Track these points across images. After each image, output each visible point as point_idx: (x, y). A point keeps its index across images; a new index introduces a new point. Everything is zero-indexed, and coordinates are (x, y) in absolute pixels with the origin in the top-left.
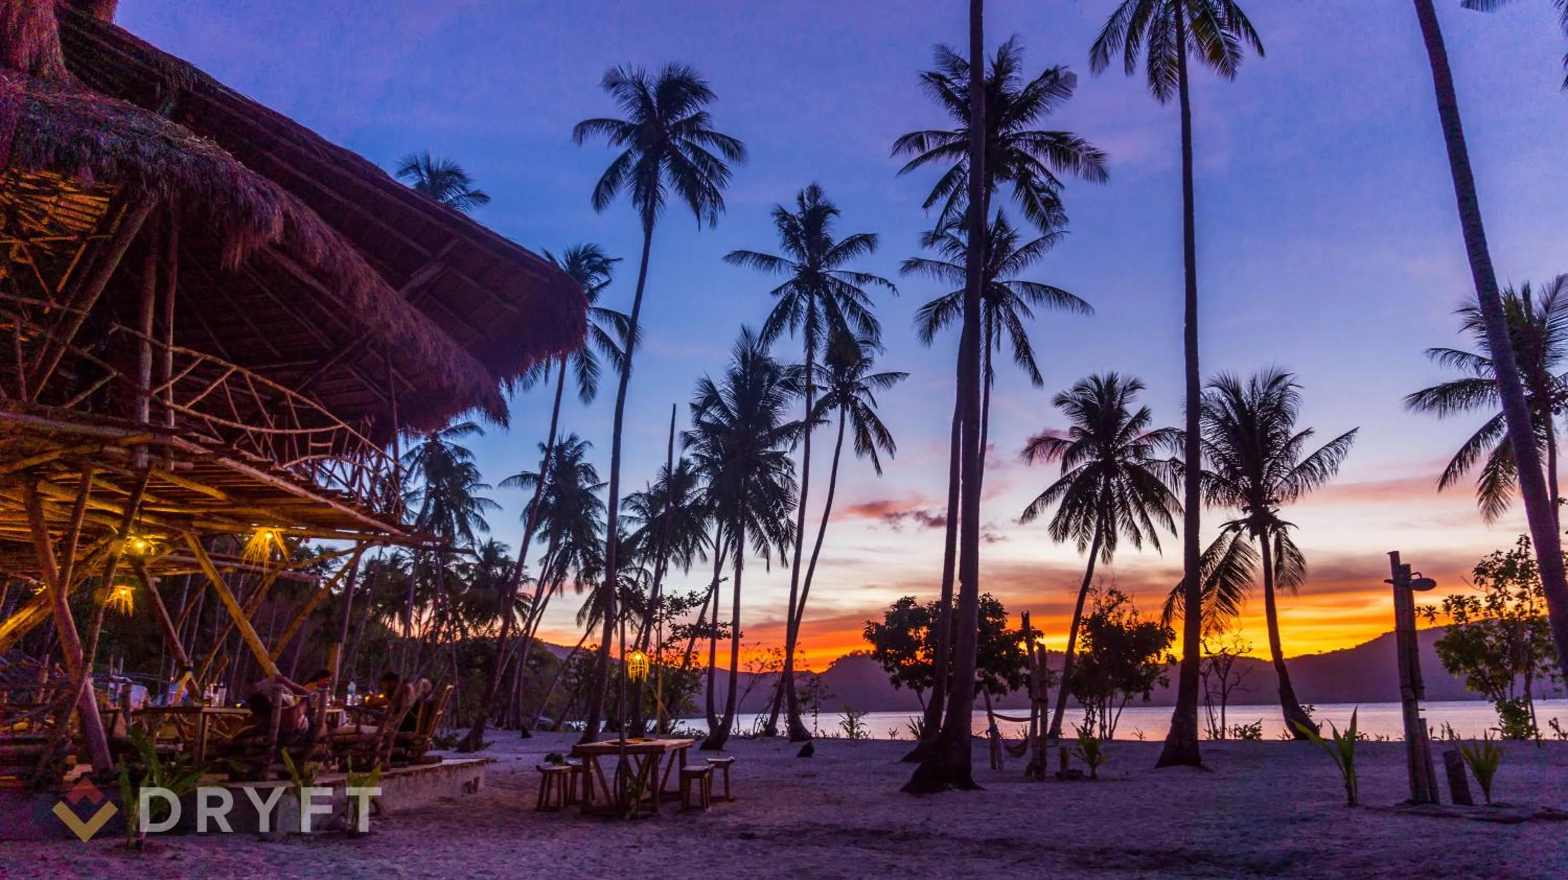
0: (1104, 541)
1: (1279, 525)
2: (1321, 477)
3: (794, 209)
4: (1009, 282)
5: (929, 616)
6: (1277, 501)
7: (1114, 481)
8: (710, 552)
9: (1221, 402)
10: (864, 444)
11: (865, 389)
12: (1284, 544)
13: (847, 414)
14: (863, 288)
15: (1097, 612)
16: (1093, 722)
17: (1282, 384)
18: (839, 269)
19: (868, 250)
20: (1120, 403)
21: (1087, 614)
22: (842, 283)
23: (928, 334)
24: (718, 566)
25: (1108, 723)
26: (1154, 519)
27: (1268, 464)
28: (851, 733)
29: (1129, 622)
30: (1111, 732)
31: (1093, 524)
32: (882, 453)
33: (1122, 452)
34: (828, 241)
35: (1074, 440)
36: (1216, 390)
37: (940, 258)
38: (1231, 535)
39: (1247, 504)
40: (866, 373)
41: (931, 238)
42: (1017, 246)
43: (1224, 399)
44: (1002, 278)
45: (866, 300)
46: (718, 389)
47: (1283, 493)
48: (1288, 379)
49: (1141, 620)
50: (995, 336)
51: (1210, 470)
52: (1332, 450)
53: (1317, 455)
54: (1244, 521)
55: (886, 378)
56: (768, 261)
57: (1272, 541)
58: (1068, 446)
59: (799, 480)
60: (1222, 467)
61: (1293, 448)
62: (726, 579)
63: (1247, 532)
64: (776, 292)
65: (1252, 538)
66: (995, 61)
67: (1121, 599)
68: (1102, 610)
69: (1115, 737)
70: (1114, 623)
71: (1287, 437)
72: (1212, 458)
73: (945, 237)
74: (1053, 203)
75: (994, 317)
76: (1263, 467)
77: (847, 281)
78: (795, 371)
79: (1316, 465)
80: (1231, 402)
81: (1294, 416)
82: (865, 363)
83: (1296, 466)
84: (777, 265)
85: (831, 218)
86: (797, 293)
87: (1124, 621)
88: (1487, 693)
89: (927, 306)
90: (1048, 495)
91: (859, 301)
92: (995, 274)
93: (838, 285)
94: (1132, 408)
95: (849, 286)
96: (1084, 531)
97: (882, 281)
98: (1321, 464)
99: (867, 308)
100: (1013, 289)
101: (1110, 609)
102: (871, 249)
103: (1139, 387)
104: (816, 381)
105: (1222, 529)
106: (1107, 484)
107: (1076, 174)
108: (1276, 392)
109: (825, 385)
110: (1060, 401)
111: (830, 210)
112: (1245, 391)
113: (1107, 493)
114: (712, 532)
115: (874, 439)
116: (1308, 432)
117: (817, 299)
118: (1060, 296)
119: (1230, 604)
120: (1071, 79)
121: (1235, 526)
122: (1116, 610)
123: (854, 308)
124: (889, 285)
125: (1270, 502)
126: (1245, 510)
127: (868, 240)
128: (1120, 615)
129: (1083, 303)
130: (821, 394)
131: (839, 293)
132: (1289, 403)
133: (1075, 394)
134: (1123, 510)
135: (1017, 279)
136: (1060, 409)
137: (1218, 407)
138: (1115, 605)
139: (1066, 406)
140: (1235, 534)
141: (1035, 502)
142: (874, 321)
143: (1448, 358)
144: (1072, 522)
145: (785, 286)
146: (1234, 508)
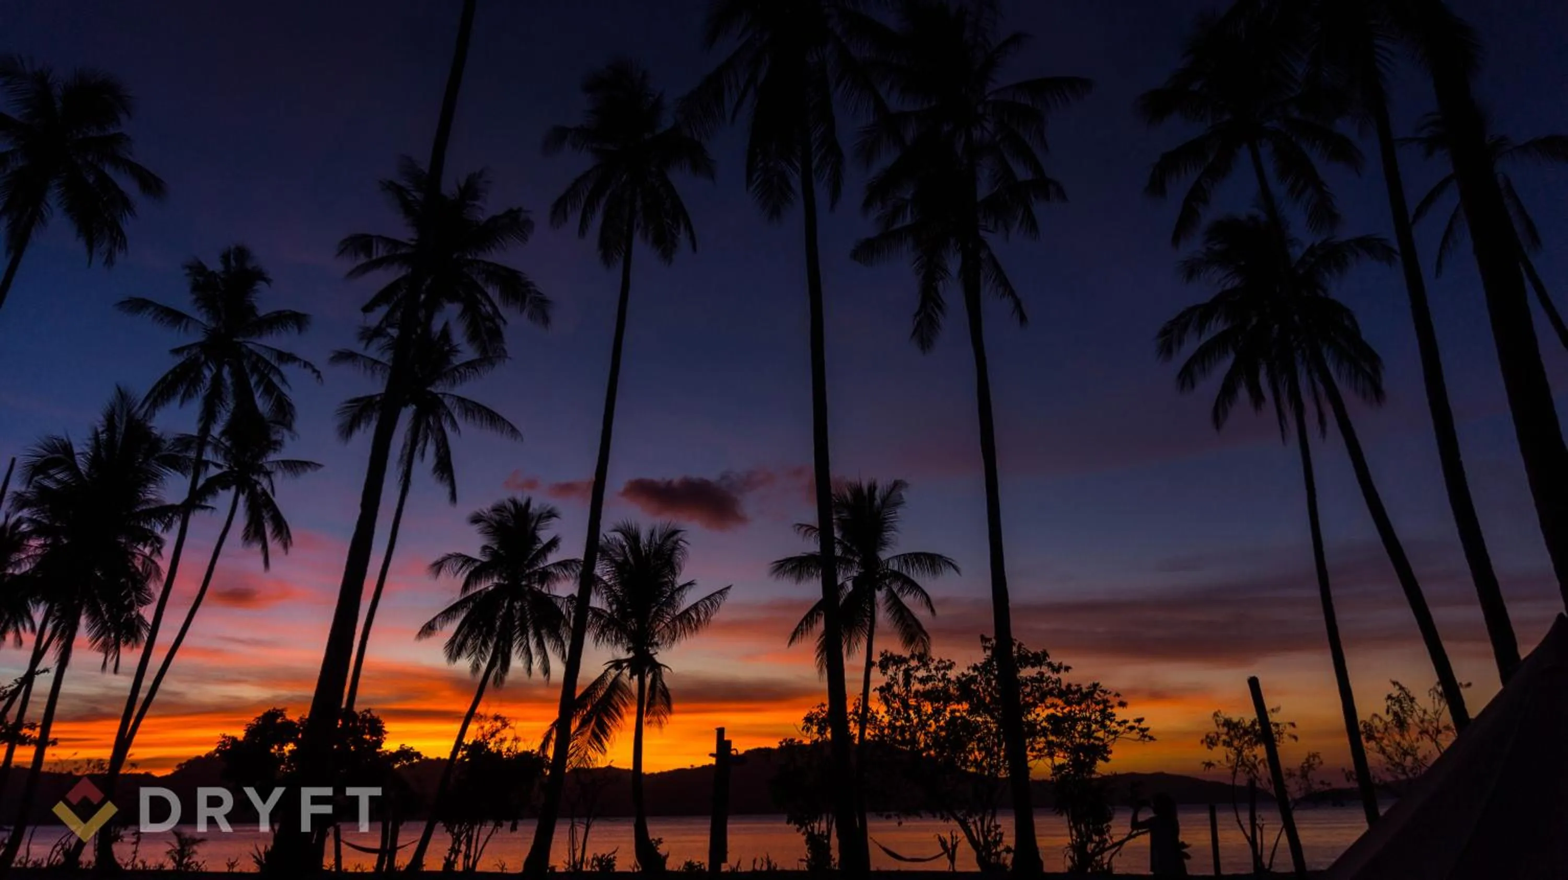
0: (499, 664)
1: (656, 667)
2: (696, 626)
3: (215, 266)
4: (444, 394)
5: (299, 731)
6: (657, 644)
7: (517, 605)
8: (29, 639)
9: (623, 547)
10: (254, 532)
11: (268, 474)
12: (659, 685)
13: (242, 498)
14: (284, 368)
15: (480, 738)
16: (457, 852)
17: (675, 538)
18: (259, 342)
19: (296, 330)
20: (535, 528)
21: (468, 740)
22: (259, 358)
23: (348, 430)
24: (38, 655)
25: (472, 854)
26: (548, 646)
27: (654, 610)
28: (179, 863)
29: (509, 750)
30: (475, 863)
31: (491, 645)
32: (274, 545)
33: (528, 577)
34: (252, 309)
35: (485, 559)
36: (619, 536)
37: (375, 356)
38: (613, 672)
39: (631, 645)
40: (273, 457)
41: (369, 335)
42: (456, 361)
43: (625, 543)
44: (438, 388)
45: (284, 380)
46: (76, 450)
47: (663, 638)
48: (679, 535)
49: (522, 747)
50: (420, 445)
51: (604, 608)
52: (708, 602)
53: (695, 607)
54: (625, 661)
55: (294, 466)
56: (175, 317)
57: (648, 680)
58: (477, 564)
59: (164, 565)
60: (614, 607)
61: (676, 596)
62: (46, 670)
63: (627, 672)
64: (177, 351)
65: (631, 677)
66: (462, 185)
67: (505, 725)
68: (484, 736)
69: (478, 869)
70: (494, 750)
71: (673, 585)
72: (608, 598)
73: (385, 337)
74: (496, 335)
75: (423, 426)
76: (650, 612)
77: (267, 357)
78: (184, 442)
79: (694, 615)
80: (630, 548)
81: (680, 569)
82: (276, 445)
83: (677, 613)
84: (185, 321)
85: (261, 285)
86: (203, 358)
87: (504, 750)
88: (801, 827)
89: (351, 401)
90: (449, 613)
91: (276, 379)
92: (431, 383)
93: (254, 358)
94: (545, 536)
95: (267, 363)
96: (481, 652)
97: (307, 364)
98: (698, 615)
99: (285, 390)
100: (447, 401)
101: (493, 735)
102: (300, 330)
103: (555, 516)
104: (209, 454)
105: (606, 667)
106: (511, 606)
107: (521, 312)
108: (669, 544)
109: (221, 462)
110: (476, 519)
111: (259, 275)
112: (644, 538)
113: (509, 616)
114: (38, 615)
115: (269, 530)
116: (691, 584)
117: (226, 371)
118: (492, 418)
119: (601, 742)
120: (529, 224)
121: (617, 664)
122: (498, 736)
123: (270, 389)
124: (314, 371)
125: (652, 645)
126: (628, 650)
127: (298, 320)
128: (502, 741)
129: (513, 430)
130: (213, 471)
131: (255, 369)
132: (678, 556)
133: (492, 513)
134: (522, 634)
135: (452, 393)
136: (476, 527)
137: (619, 550)
138: (498, 731)
139: (482, 525)
140: (617, 672)
141: (435, 619)
142: (290, 405)
143: (809, 532)
144: (470, 642)
145: (189, 347)
146: (619, 647)
